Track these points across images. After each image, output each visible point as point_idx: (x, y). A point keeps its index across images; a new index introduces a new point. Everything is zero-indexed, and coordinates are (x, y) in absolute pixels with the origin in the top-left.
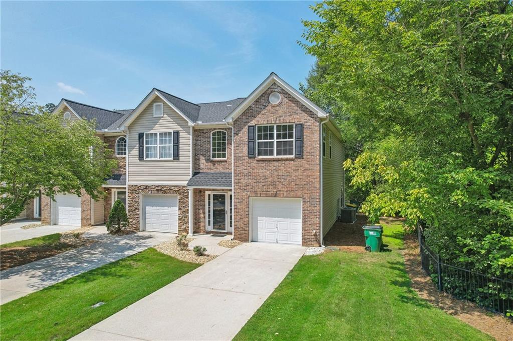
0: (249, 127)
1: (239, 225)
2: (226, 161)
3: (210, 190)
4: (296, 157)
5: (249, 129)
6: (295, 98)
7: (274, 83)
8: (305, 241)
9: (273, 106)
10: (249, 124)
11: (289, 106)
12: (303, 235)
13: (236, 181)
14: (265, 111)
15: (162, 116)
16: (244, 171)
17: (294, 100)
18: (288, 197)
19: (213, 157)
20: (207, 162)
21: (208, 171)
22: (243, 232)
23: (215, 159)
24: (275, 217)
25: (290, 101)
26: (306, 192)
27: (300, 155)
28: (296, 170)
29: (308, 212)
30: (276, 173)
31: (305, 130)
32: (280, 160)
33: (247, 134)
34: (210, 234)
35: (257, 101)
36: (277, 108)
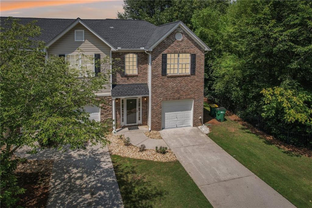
0: (163, 55)
2: (137, 76)
4: (191, 75)
5: (162, 57)
7: (179, 27)
8: (195, 124)
9: (178, 42)
10: (162, 53)
11: (187, 43)
12: (194, 120)
13: (153, 91)
14: (173, 45)
15: (84, 41)
16: (158, 84)
17: (191, 39)
18: (186, 99)
20: (122, 77)
21: (123, 83)
22: (158, 124)
24: (176, 112)
25: (188, 39)
26: (196, 95)
28: (191, 82)
29: (196, 106)
30: (179, 85)
31: (197, 58)
32: (182, 76)
33: (161, 59)
34: (125, 128)
35: (168, 38)
36: (181, 43)
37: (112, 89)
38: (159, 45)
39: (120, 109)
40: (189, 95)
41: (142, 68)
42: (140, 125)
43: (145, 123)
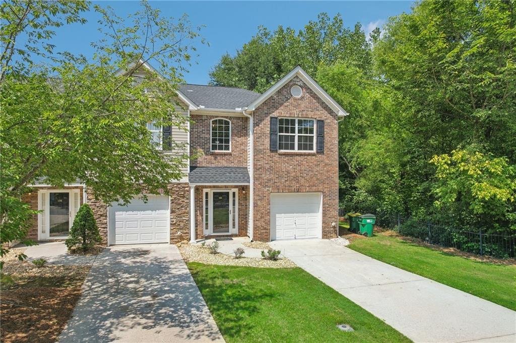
0: (271, 118)
1: (259, 224)
2: (230, 154)
3: (210, 187)
4: (317, 152)
5: (271, 121)
6: (316, 95)
7: (297, 76)
8: (325, 234)
9: (295, 100)
10: (271, 115)
11: (310, 102)
12: (323, 228)
13: (256, 176)
14: (288, 104)
16: (265, 165)
17: (315, 96)
18: (310, 192)
19: (212, 149)
20: (206, 154)
21: (208, 165)
22: (264, 231)
23: (216, 151)
24: (293, 213)
25: (312, 96)
26: (326, 186)
27: (321, 150)
28: (317, 165)
29: (327, 206)
30: (298, 168)
31: (325, 127)
32: (302, 155)
33: (269, 126)
34: (210, 238)
35: (279, 92)
36: (300, 102)
37: (190, 171)
38: (265, 103)
39: (202, 206)
40: (314, 185)
41: (238, 142)
42: (236, 236)
43: (243, 232)
